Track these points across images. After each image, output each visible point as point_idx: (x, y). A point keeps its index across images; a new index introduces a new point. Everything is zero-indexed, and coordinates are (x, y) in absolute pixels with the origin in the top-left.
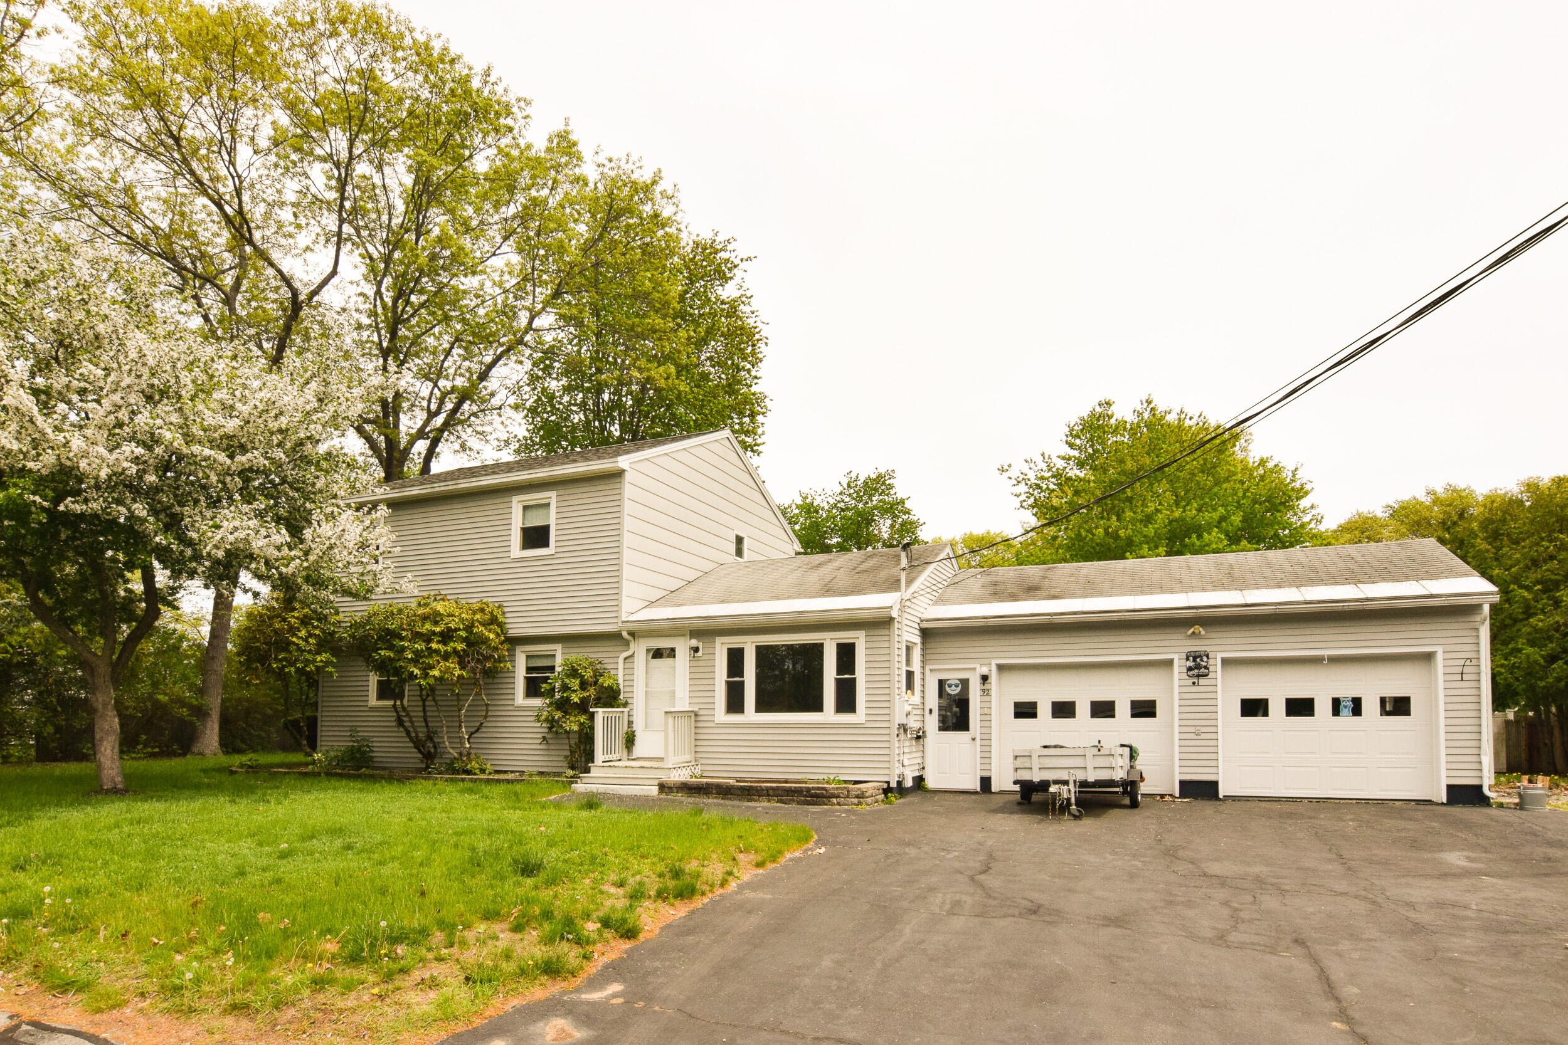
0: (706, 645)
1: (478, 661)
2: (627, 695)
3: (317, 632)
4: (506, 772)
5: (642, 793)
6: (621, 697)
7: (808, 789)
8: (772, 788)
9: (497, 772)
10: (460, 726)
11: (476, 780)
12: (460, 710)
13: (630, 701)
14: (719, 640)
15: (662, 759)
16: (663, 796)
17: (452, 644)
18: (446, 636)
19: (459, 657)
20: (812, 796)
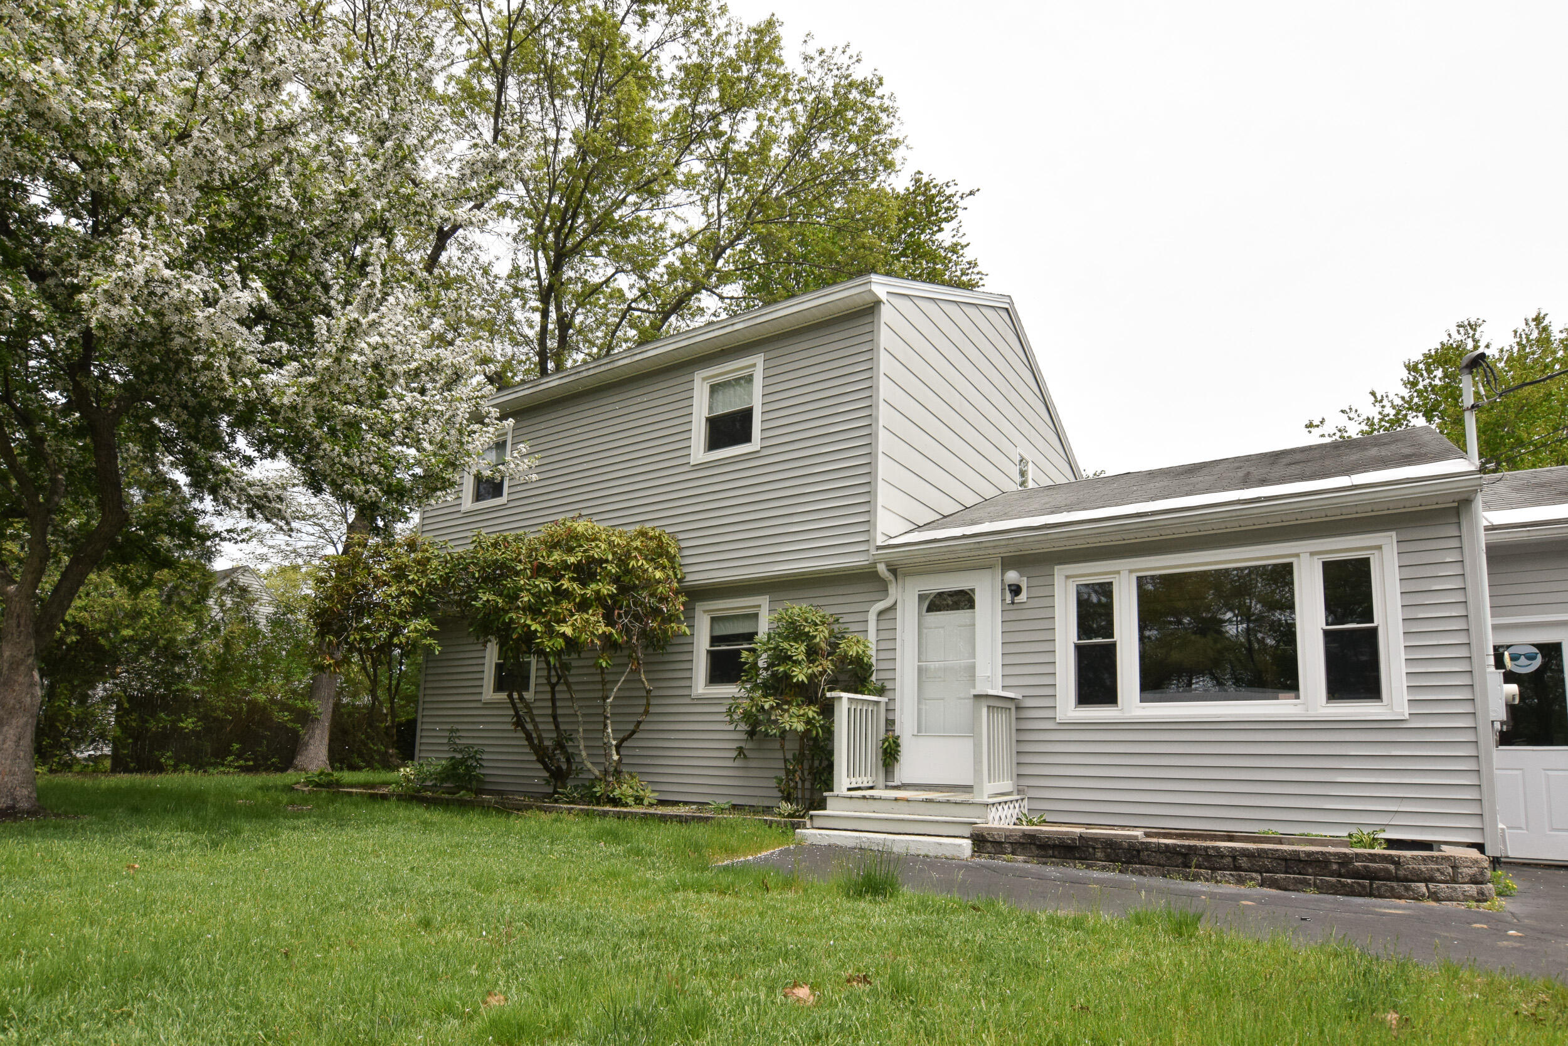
0: (1035, 582)
1: (637, 617)
2: (883, 675)
3: (412, 588)
4: (675, 803)
5: (940, 852)
6: (873, 678)
7: (1345, 860)
8: (1245, 853)
9: (662, 803)
10: (605, 726)
11: (626, 815)
12: (605, 698)
13: (888, 685)
14: (1060, 572)
15: (968, 789)
16: (983, 860)
17: (593, 586)
18: (585, 572)
19: (605, 606)
20: (1356, 874)
